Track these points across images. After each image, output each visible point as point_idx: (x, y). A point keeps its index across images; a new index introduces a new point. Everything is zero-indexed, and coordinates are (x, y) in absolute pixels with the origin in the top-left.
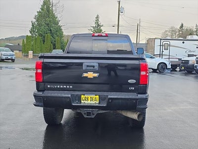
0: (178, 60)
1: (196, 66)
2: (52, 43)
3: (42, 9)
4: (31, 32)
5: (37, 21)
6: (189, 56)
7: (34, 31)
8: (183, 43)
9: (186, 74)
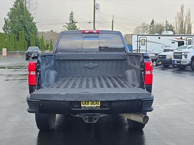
0: (154, 55)
1: (174, 61)
2: (26, 40)
3: (15, 6)
4: (4, 30)
5: (10, 18)
6: (165, 51)
7: (7, 29)
8: (159, 38)
9: (163, 69)
